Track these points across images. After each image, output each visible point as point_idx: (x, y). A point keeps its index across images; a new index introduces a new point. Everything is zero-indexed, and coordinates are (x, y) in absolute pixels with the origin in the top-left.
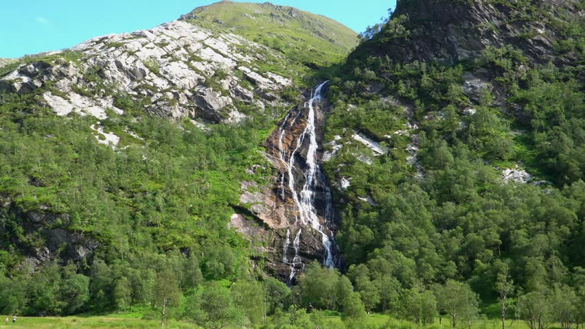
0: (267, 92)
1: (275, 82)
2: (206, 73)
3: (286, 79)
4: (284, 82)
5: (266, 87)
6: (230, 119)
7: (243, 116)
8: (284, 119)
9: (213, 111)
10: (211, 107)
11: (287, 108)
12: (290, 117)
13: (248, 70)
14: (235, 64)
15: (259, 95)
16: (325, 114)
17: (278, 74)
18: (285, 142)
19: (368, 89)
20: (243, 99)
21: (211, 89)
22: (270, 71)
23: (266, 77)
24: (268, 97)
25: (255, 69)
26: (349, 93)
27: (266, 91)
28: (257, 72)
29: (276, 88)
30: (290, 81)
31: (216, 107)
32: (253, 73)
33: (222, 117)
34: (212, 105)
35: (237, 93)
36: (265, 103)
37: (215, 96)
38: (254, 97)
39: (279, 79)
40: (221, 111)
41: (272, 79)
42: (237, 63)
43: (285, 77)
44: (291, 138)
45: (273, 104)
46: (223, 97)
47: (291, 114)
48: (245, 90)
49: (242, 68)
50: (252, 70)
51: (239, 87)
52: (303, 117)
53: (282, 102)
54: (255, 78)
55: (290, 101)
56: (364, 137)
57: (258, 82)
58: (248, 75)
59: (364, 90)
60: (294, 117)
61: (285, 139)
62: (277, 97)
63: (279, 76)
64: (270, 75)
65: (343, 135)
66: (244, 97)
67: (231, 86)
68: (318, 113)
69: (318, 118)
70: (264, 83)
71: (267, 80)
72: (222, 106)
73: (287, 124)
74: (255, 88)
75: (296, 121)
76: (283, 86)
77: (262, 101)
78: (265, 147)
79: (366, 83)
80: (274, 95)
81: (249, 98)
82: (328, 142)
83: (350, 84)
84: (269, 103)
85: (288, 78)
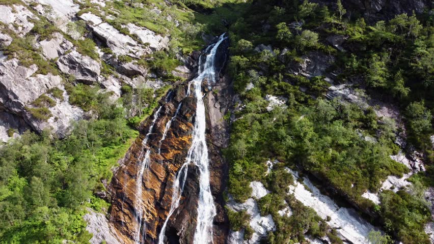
0: (125, 61)
1: (140, 42)
2: (16, 27)
3: (159, 37)
4: (155, 42)
5: (123, 52)
6: (51, 120)
7: (77, 111)
8: (152, 117)
9: (19, 105)
10: (16, 97)
11: (157, 93)
12: (162, 114)
13: (96, 20)
14: (77, 9)
15: (112, 66)
16: (226, 113)
17: (146, 28)
18: (148, 185)
19: (305, 66)
20: (84, 74)
21: (15, 62)
22: (134, 22)
23: (124, 32)
24: (128, 70)
25: (109, 18)
26: (268, 71)
27: (123, 60)
28: (112, 24)
29: (140, 54)
30: (166, 39)
31: (24, 98)
32: (105, 26)
33: (35, 118)
34: (17, 93)
35: (72, 63)
36: (122, 82)
37: (23, 75)
38: (103, 72)
39: (147, 36)
40: (35, 104)
41: (134, 37)
42: (82, 7)
43: (156, 33)
44: (162, 175)
45: (135, 83)
46: (40, 76)
47: (164, 109)
48: (86, 60)
49: (86, 17)
50: (103, 20)
51: (74, 54)
52: (185, 118)
53: (152, 79)
54: (105, 35)
55: (165, 78)
56: (315, 190)
57: (110, 42)
58: (96, 29)
59: (296, 67)
60: (170, 115)
61: (150, 176)
62: (142, 70)
63: (147, 31)
64: (132, 28)
65: (269, 184)
66: (84, 71)
67: (62, 51)
68: (212, 110)
69: (213, 124)
70: (120, 44)
71: (126, 39)
72: (37, 95)
73: (157, 131)
74: (107, 54)
75: (172, 126)
76: (153, 49)
77: (116, 77)
78: (106, 200)
79: (300, 54)
80: (135, 67)
81: (94, 74)
82: (239, 202)
83: (268, 54)
84: (128, 80)
85: (162, 34)
